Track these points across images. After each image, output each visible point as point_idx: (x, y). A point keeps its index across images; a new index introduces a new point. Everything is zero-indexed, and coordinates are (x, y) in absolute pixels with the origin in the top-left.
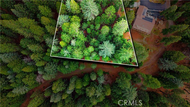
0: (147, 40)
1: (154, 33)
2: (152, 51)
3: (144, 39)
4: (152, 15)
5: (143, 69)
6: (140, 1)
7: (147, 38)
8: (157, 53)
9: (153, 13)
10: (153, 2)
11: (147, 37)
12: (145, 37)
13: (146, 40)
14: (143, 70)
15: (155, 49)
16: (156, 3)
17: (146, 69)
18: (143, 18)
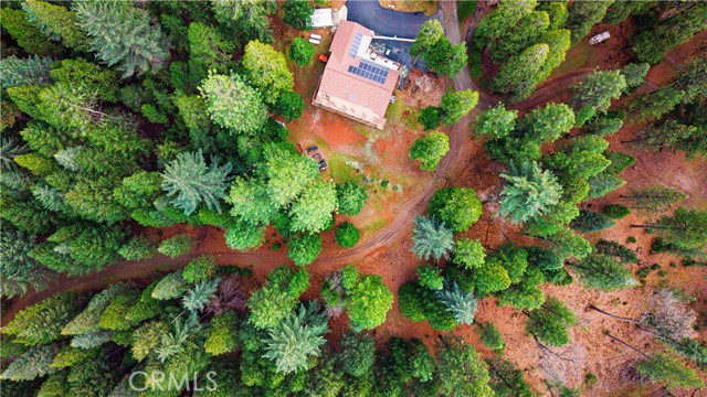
0: (380, 148)
1: (402, 125)
2: (400, 190)
3: (368, 146)
4: (392, 57)
5: (370, 254)
6: (347, 4)
7: (378, 140)
8: (419, 198)
9: (396, 50)
10: (393, 7)
11: (377, 136)
12: (372, 140)
13: (374, 147)
14: (369, 259)
15: (410, 182)
16: (405, 13)
17: (381, 256)
18: (351, 69)
